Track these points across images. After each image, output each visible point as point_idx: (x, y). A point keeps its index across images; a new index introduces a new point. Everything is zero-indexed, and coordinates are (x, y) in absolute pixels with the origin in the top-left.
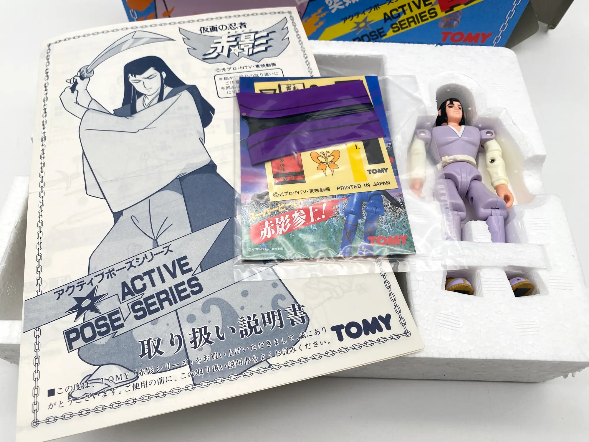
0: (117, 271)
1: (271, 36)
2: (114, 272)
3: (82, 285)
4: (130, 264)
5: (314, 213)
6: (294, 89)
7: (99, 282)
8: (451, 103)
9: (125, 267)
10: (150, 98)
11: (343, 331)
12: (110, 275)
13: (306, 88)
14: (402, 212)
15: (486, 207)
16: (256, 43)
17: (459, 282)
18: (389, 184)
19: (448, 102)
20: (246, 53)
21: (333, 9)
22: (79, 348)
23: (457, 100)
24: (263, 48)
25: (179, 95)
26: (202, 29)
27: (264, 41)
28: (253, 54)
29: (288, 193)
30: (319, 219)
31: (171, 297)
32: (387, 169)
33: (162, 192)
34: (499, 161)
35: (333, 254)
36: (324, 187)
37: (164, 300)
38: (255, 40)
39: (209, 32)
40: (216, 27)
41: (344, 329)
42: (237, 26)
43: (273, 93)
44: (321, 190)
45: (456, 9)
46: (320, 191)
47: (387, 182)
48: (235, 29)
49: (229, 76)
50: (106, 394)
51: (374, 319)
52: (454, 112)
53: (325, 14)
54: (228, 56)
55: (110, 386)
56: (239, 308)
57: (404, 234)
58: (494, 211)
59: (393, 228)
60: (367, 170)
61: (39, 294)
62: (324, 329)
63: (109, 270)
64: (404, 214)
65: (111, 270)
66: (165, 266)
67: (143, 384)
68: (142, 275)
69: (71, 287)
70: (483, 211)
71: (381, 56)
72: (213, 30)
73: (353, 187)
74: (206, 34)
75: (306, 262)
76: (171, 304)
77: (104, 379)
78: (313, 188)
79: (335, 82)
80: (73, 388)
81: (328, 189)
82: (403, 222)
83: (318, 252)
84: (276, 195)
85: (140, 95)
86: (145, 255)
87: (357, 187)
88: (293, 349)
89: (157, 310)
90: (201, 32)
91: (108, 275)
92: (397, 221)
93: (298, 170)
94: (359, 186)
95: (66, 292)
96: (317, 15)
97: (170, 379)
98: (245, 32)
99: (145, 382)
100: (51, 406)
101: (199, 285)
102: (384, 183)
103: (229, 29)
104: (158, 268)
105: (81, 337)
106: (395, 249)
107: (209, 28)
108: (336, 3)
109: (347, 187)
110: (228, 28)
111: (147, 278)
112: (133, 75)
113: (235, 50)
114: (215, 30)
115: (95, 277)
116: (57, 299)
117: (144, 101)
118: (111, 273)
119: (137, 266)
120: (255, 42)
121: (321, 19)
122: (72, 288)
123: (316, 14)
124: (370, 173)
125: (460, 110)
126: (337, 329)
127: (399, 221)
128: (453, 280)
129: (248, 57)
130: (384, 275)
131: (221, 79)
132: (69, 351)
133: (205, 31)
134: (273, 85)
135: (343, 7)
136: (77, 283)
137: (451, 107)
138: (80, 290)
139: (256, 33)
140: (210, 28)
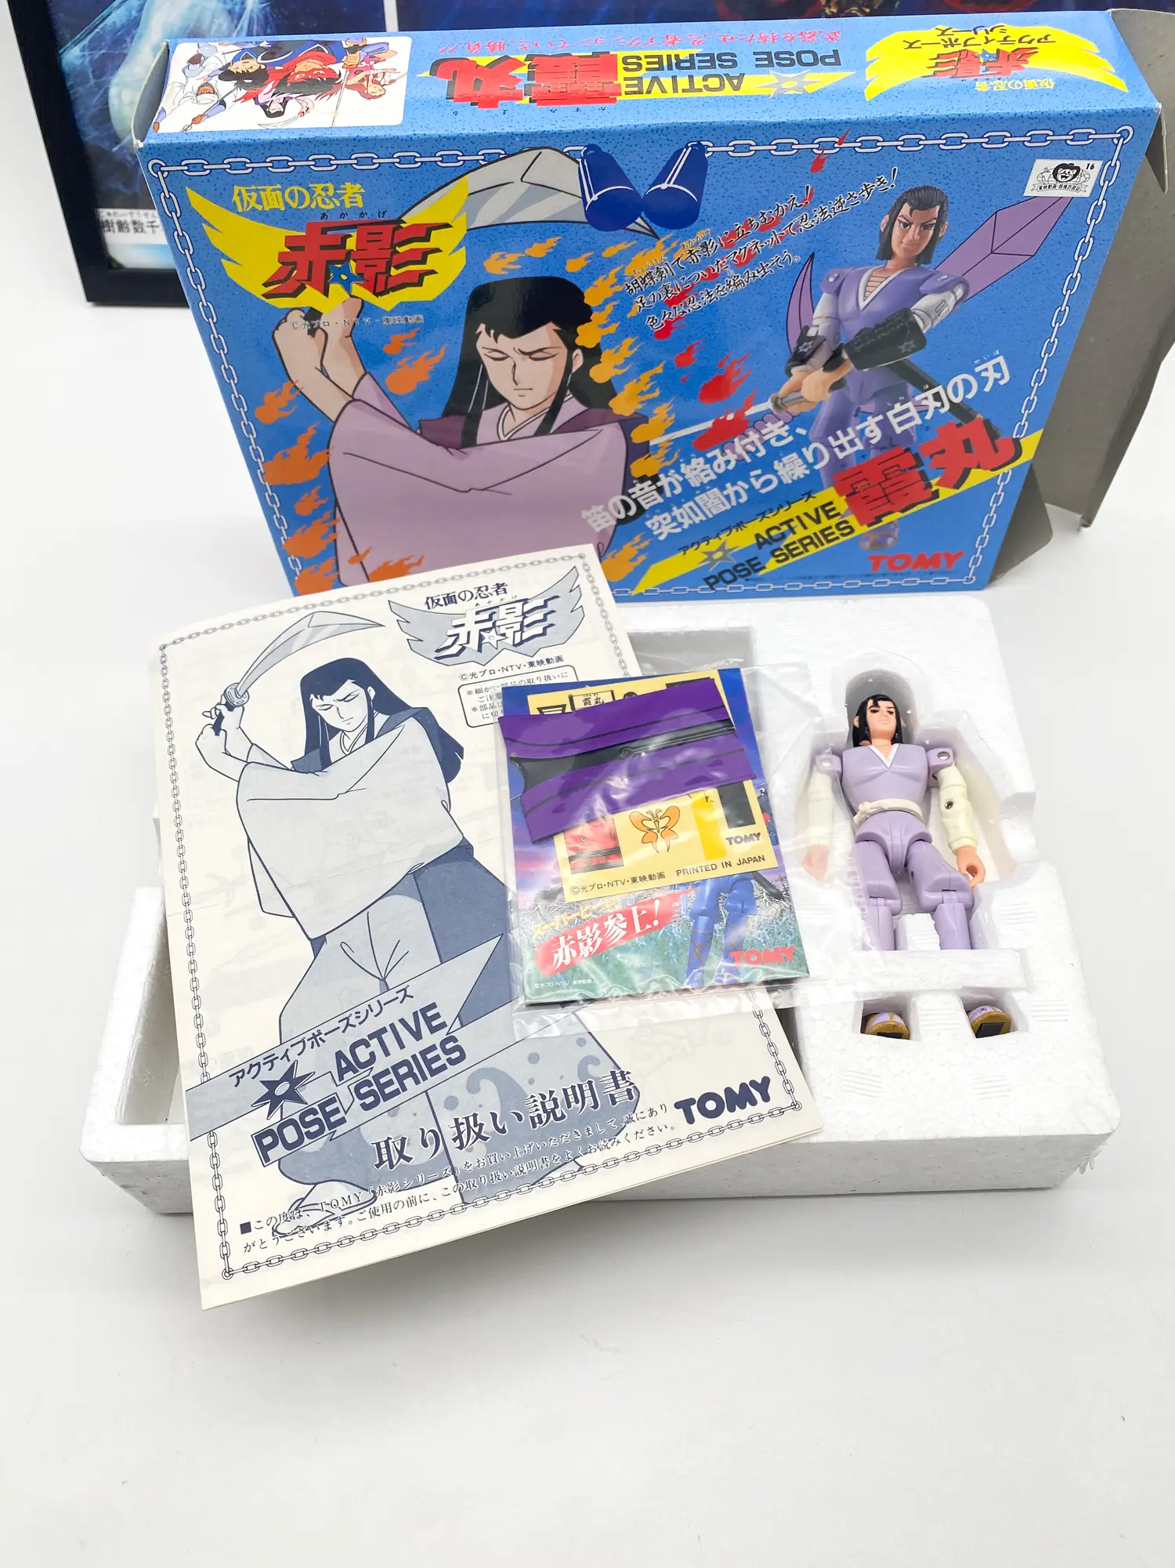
0: (325, 1034)
1: (551, 605)
2: (322, 1036)
3: (272, 1061)
4: (346, 1021)
5: (641, 919)
6: (597, 703)
7: (299, 1055)
8: (876, 704)
9: (339, 1028)
10: (353, 736)
11: (694, 1108)
12: (315, 1043)
13: (617, 699)
14: (785, 907)
15: (933, 889)
16: (526, 622)
17: (883, 1020)
18: (764, 859)
19: (871, 703)
20: (510, 641)
21: (660, 534)
22: (279, 1160)
23: (886, 699)
24: (538, 629)
25: (401, 728)
26: (430, 601)
27: (539, 615)
28: (522, 642)
29: (596, 886)
30: (648, 927)
31: (416, 1071)
32: (759, 834)
33: (386, 899)
34: (961, 804)
35: (674, 985)
36: (655, 872)
37: (406, 1076)
38: (524, 615)
39: (442, 605)
40: (454, 596)
41: (696, 1105)
42: (490, 591)
43: (560, 712)
44: (651, 877)
45: (886, 520)
46: (648, 879)
47: (759, 857)
48: (488, 596)
49: (483, 686)
50: (330, 1226)
51: (743, 1086)
52: (881, 721)
53: (646, 543)
54: (480, 650)
55: (333, 1214)
56: (526, 1082)
57: (789, 945)
58: (946, 895)
59: (771, 935)
60: (727, 839)
61: (206, 1079)
62: (663, 1107)
63: (313, 1034)
64: (788, 910)
65: (316, 1033)
66: (402, 1021)
67: (385, 1208)
68: (367, 1039)
69: (255, 1065)
70: (929, 897)
71: (747, 628)
72: (449, 603)
73: (703, 868)
74: (438, 609)
75: (631, 1001)
76: (417, 1082)
77: (324, 1204)
78: (637, 875)
79: (667, 685)
80: (278, 1219)
81: (661, 875)
82: (788, 924)
83: (650, 982)
84: (575, 890)
85: (334, 731)
86: (369, 1006)
87: (710, 868)
88: (616, 1140)
89: (396, 1093)
90: (429, 608)
91: (313, 1042)
92: (777, 923)
93: (611, 845)
94: (714, 867)
95: (248, 1073)
96: (633, 546)
97: (426, 1198)
98: (504, 602)
99: (388, 1205)
100: (248, 1247)
101: (458, 1048)
102: (755, 860)
103: (476, 598)
104: (392, 1026)
105: (280, 1142)
106: (775, 969)
107: (441, 597)
108: (666, 525)
109: (693, 869)
110: (475, 596)
111: (374, 1042)
112: (319, 696)
113: (492, 638)
114: (453, 603)
115: (292, 1046)
116: (236, 1086)
117: (342, 741)
118: (316, 1039)
119: (357, 1025)
120: (523, 618)
121: (641, 552)
122: (257, 1067)
123: (630, 544)
124: (731, 844)
125: (890, 716)
126: (684, 1105)
127: (781, 923)
128: (876, 1016)
129: (514, 648)
130: (758, 1014)
131: (470, 693)
132: (265, 1164)
133: (435, 604)
134: (560, 698)
135: (678, 530)
136: (264, 1059)
137: (875, 711)
138: (270, 1070)
139: (525, 601)
140: (444, 598)
